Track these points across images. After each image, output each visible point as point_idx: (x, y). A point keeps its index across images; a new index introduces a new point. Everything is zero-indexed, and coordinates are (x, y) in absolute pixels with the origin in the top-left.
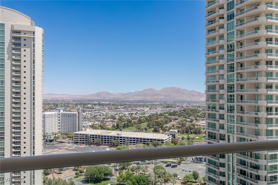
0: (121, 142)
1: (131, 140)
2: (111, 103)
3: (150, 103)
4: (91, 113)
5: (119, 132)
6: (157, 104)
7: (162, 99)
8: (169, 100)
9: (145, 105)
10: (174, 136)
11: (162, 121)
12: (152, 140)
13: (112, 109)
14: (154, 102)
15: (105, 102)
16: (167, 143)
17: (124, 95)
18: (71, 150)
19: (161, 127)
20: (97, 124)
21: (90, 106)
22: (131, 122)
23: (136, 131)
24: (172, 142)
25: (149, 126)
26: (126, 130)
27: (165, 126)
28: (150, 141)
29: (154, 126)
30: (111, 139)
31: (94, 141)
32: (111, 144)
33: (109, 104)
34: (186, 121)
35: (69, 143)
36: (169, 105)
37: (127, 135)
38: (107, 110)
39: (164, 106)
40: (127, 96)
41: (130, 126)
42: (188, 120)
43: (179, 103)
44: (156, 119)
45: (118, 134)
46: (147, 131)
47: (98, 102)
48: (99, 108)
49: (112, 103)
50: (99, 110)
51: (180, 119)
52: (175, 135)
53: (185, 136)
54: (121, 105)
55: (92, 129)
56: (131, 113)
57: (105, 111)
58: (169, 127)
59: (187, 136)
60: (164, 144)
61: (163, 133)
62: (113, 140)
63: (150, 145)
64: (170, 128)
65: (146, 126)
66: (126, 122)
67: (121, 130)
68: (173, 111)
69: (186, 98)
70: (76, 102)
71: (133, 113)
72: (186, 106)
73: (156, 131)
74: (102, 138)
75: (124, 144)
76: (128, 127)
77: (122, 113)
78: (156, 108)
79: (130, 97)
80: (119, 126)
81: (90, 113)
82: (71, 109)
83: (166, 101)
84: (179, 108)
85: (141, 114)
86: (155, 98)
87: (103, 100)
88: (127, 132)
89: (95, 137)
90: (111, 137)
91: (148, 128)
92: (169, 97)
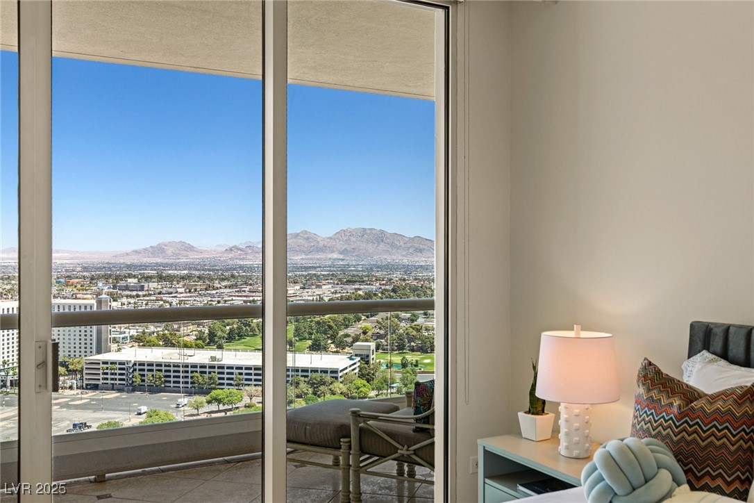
0: (219, 379)
1: (251, 374)
2: (194, 272)
3: (304, 273)
4: (135, 303)
5: (217, 353)
6: (323, 273)
7: (335, 259)
8: (354, 263)
10: (366, 360)
11: (334, 320)
12: (307, 371)
14: (315, 268)
15: (176, 270)
16: (347, 380)
17: (231, 250)
18: (77, 407)
19: (332, 335)
20: (153, 333)
21: (132, 281)
22: (250, 326)
24: (362, 376)
25: (299, 335)
26: (234, 348)
27: (341, 333)
28: (300, 373)
29: (311, 334)
30: (192, 372)
31: (143, 381)
32: (194, 387)
33: (189, 277)
34: (397, 317)
35: (71, 388)
36: (354, 276)
37: (240, 359)
38: (182, 293)
39: (340, 280)
40: (239, 252)
41: (248, 336)
42: (403, 314)
43: (381, 271)
45: (213, 359)
46: (295, 349)
47: (155, 270)
48: (160, 287)
49: (197, 273)
50: (160, 293)
51: (382, 314)
52: (368, 356)
53: (397, 359)
54: (223, 280)
55: (139, 346)
56: (251, 299)
57: (176, 297)
58: (353, 335)
59: (401, 358)
60: (338, 381)
61: (337, 352)
62: (198, 375)
63: (302, 385)
64: (356, 339)
65: (290, 335)
66: (235, 326)
67: (220, 347)
68: (366, 293)
69: (400, 258)
70: (93, 273)
71: (256, 298)
72: (400, 280)
73: (316, 347)
74: (166, 371)
75: (231, 385)
76: (241, 336)
77: (226, 301)
78: (319, 287)
79: (249, 257)
80: (216, 336)
81: (132, 301)
82: (76, 291)
83: (348, 265)
84: (380, 284)
86: (318, 259)
87: (171, 265)
88: (238, 353)
89: (146, 368)
90: (194, 366)
91: (297, 339)
92: (354, 254)
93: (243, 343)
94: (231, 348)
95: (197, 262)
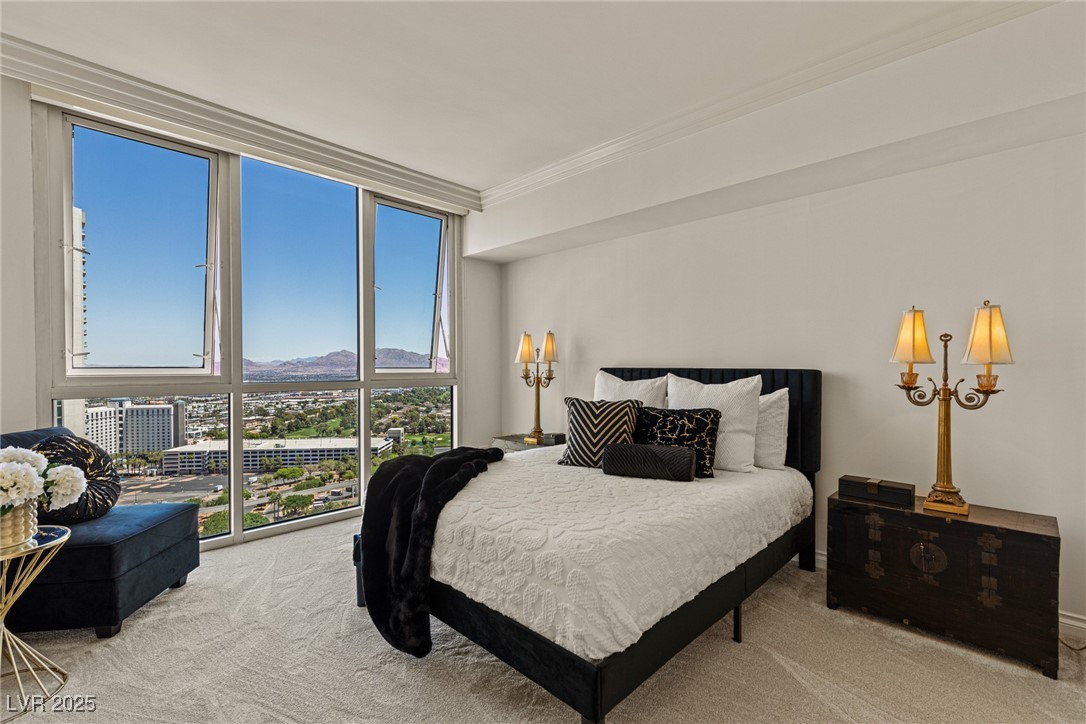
0: (283, 460)
1: (309, 455)
4: (205, 406)
5: (281, 442)
10: (398, 440)
16: (384, 454)
17: (285, 364)
18: (157, 490)
23: (317, 437)
24: (394, 452)
28: (348, 453)
31: (217, 466)
32: (263, 468)
34: (417, 410)
35: (151, 475)
42: (421, 408)
45: (277, 446)
51: (406, 408)
52: (399, 438)
53: (419, 439)
55: (211, 439)
56: (304, 400)
59: (422, 438)
60: (378, 456)
62: (265, 458)
63: (350, 461)
64: (389, 426)
65: (337, 426)
67: (282, 437)
68: (393, 394)
71: (308, 400)
75: (293, 464)
76: (298, 429)
77: (283, 403)
81: (202, 405)
85: (327, 403)
89: (220, 455)
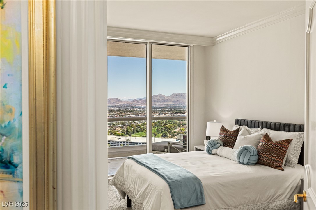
3: (160, 109)
6: (167, 109)
7: (171, 104)
8: (178, 106)
9: (154, 111)
11: (171, 126)
13: (121, 115)
14: (164, 107)
15: (114, 108)
19: (170, 132)
22: (140, 128)
25: (158, 132)
26: (135, 136)
27: (173, 131)
29: (162, 131)
30: (120, 144)
33: (119, 111)
36: (178, 110)
37: (137, 140)
38: (116, 116)
39: (173, 112)
40: (137, 102)
44: (165, 124)
46: (156, 137)
48: (109, 114)
49: (122, 109)
54: (131, 112)
58: (177, 132)
61: (172, 138)
66: (135, 128)
73: (164, 136)
74: (111, 144)
78: (165, 114)
79: (140, 104)
80: (128, 132)
83: (176, 106)
86: (165, 104)
87: (113, 106)
88: (136, 138)
90: (121, 142)
91: (157, 133)
92: (178, 102)
93: (138, 134)
94: (134, 136)
95: (122, 105)
